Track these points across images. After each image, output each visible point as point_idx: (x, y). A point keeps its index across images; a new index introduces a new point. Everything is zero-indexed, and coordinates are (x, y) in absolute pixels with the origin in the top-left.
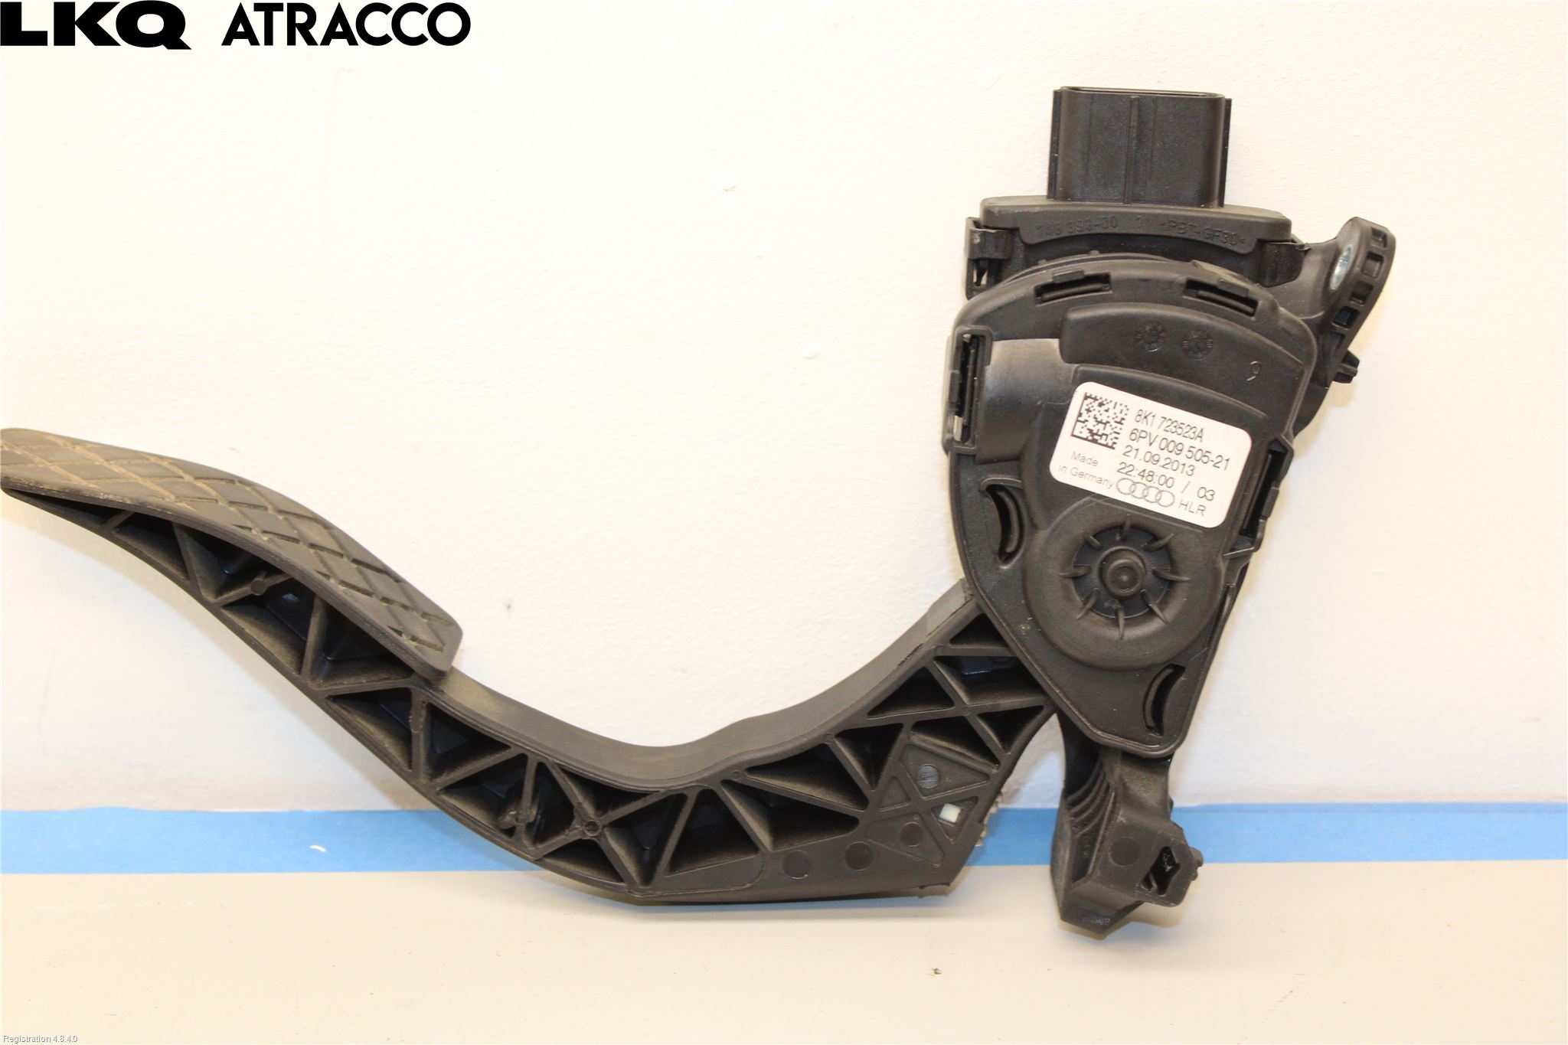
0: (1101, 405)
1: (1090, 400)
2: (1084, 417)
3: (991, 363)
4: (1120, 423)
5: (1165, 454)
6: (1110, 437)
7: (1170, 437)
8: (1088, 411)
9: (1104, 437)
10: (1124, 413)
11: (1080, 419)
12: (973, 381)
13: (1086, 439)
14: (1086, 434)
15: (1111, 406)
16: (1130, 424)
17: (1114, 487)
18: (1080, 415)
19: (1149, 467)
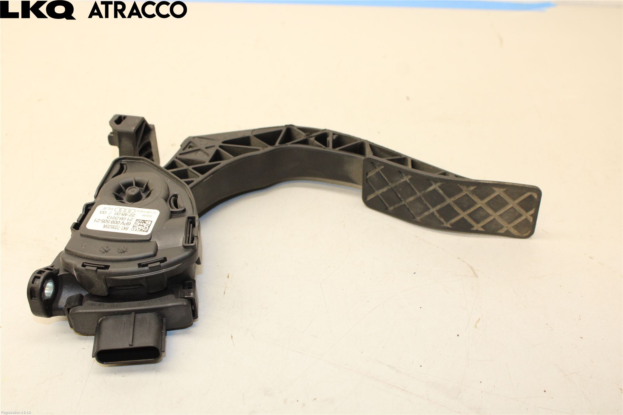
0: (142, 230)
1: (146, 230)
2: (147, 227)
3: (182, 238)
4: (134, 226)
5: (118, 220)
6: (138, 222)
7: (116, 225)
8: (146, 228)
9: (140, 222)
10: (133, 229)
11: (149, 226)
12: (189, 235)
13: (146, 221)
14: (147, 222)
15: (137, 230)
16: (130, 227)
17: (136, 210)
18: (149, 227)
19: (124, 217)
